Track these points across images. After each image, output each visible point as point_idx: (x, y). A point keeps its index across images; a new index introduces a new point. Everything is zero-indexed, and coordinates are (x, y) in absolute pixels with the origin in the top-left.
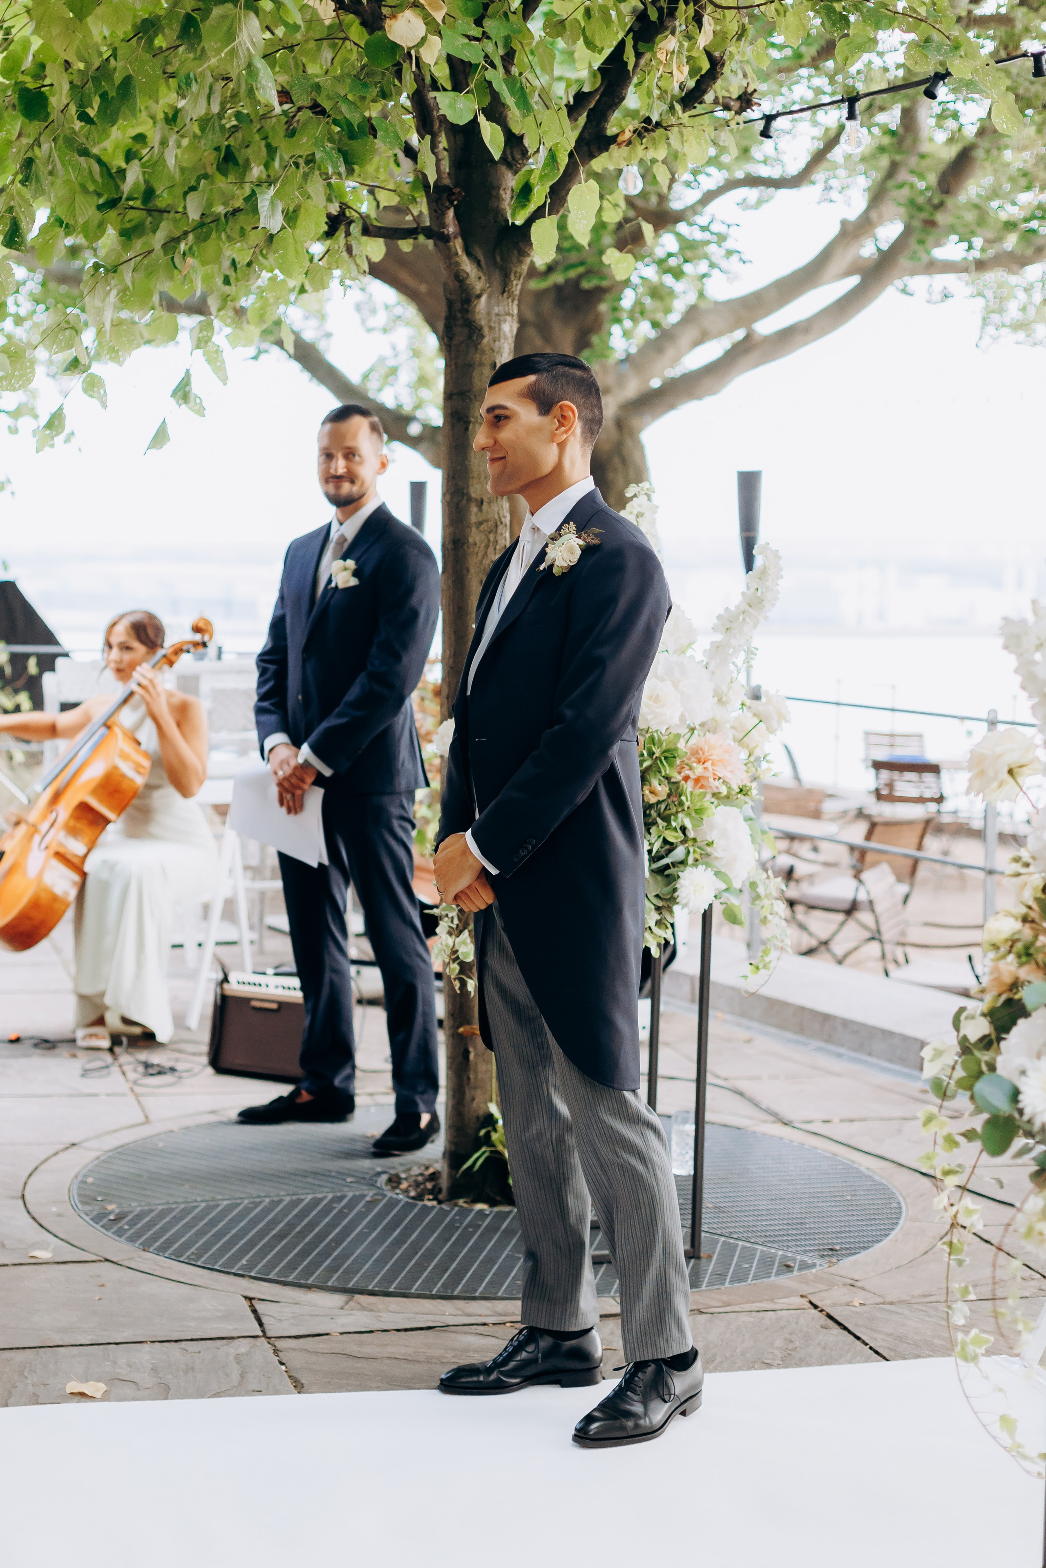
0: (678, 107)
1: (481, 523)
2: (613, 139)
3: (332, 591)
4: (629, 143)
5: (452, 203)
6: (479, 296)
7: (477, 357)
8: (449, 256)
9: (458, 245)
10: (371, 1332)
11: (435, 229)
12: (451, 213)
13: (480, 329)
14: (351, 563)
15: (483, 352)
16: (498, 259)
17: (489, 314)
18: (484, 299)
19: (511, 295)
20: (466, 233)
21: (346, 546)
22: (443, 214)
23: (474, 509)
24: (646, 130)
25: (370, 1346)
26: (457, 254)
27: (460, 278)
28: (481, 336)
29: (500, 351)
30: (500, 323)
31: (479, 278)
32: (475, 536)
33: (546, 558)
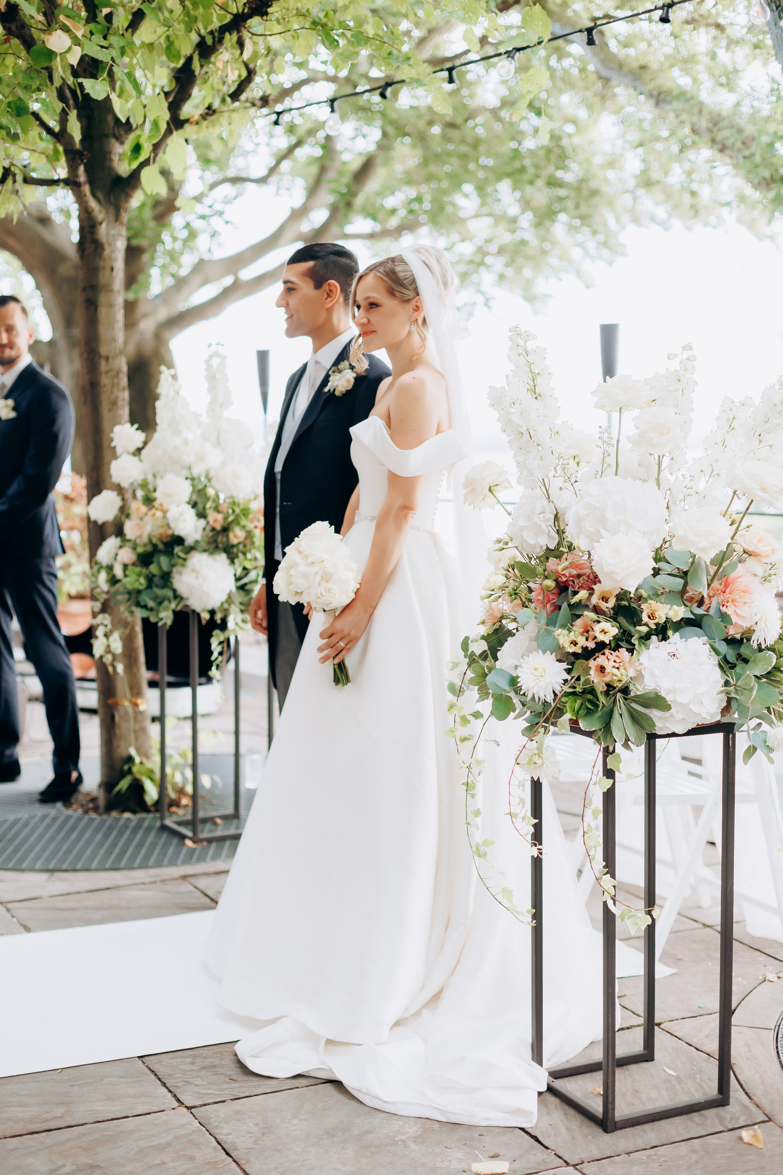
0: (229, 100)
1: (107, 372)
2: (187, 121)
4: (197, 123)
5: (82, 161)
6: (101, 223)
7: (101, 263)
8: (81, 196)
9: (86, 189)
10: (69, 894)
11: (72, 178)
12: (82, 168)
13: (102, 245)
14: (11, 402)
15: (105, 260)
16: (112, 199)
18: (104, 225)
19: (121, 223)
20: (91, 181)
21: (6, 390)
22: (77, 169)
23: (103, 363)
24: (207, 114)
25: (70, 902)
26: (85, 195)
27: (88, 211)
28: (103, 249)
29: (115, 260)
30: (115, 241)
31: (100, 212)
32: (105, 380)
33: (329, 384)
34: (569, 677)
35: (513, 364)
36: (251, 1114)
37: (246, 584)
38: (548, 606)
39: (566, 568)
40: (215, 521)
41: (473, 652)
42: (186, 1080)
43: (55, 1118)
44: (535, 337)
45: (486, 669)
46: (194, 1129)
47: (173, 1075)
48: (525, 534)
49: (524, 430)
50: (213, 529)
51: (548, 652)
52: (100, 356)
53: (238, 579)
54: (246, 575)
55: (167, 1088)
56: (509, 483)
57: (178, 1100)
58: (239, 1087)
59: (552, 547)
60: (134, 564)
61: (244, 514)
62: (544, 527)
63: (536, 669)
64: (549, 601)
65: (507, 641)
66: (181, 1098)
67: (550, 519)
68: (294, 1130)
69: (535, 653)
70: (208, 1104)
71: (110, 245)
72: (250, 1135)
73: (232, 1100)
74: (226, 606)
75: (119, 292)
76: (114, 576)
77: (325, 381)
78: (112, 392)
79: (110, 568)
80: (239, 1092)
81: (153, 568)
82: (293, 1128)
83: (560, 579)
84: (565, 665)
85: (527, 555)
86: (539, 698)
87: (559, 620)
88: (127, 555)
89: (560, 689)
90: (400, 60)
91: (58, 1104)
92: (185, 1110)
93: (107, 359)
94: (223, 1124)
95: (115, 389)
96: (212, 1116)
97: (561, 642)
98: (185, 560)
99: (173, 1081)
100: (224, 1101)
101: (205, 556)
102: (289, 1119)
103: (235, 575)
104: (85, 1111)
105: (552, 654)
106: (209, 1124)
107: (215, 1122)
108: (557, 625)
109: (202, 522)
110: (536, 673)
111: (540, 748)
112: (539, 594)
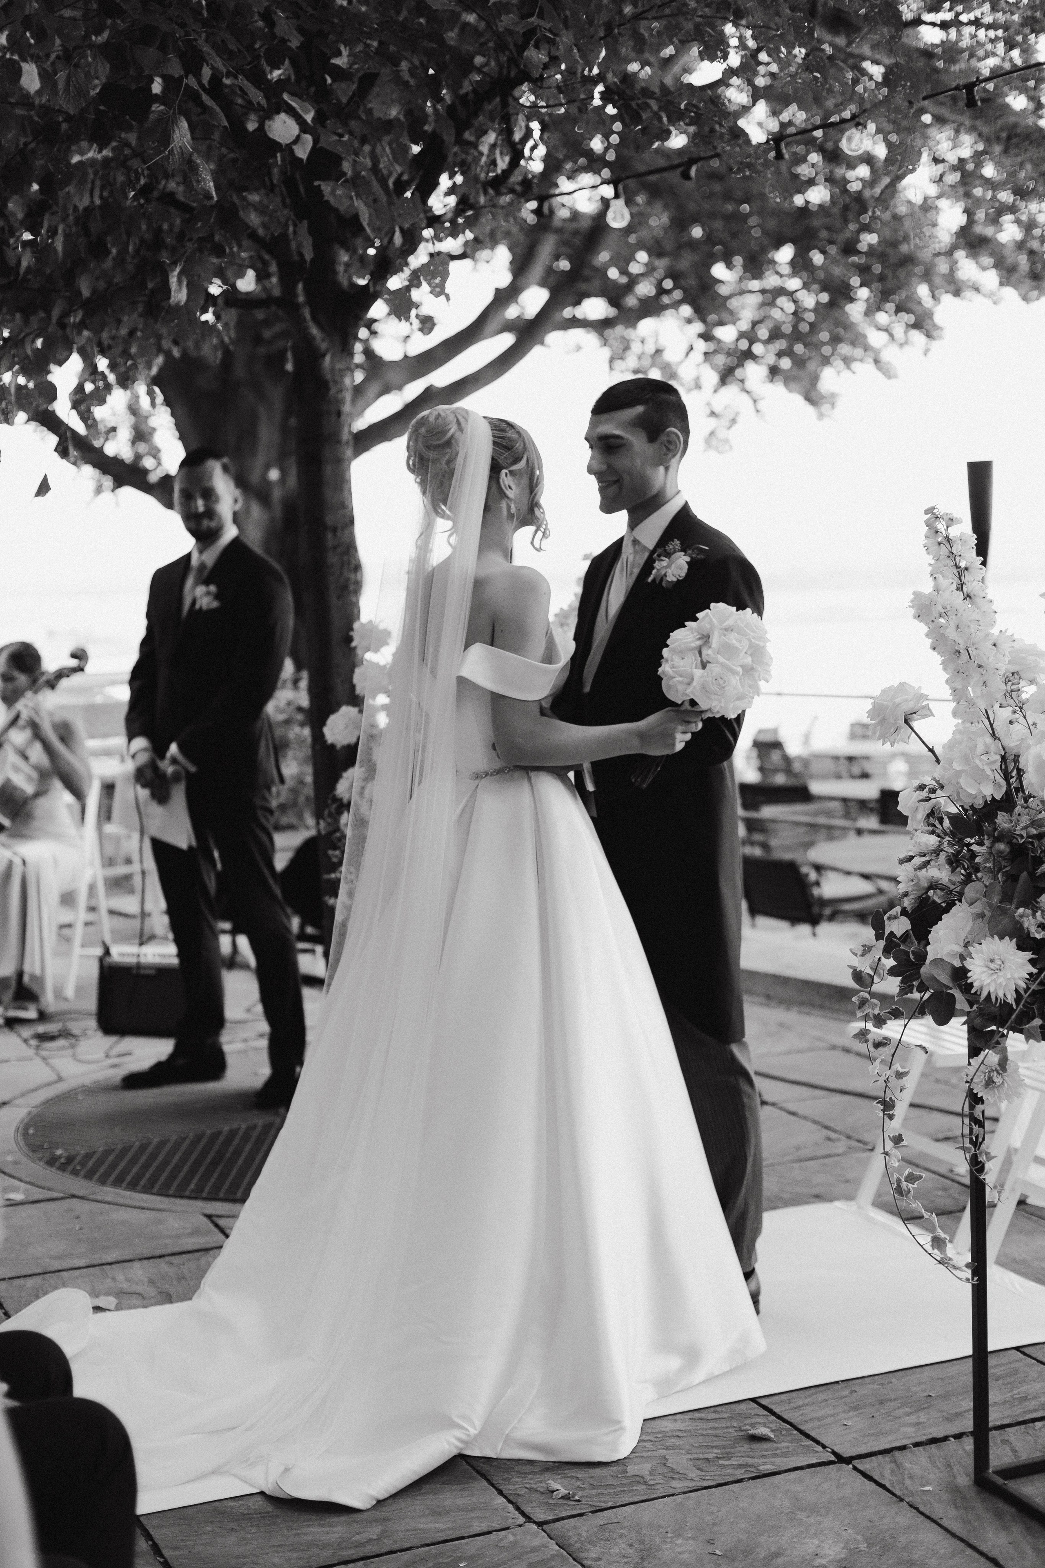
1: (335, 548)
3: (196, 613)
5: (301, 278)
6: (324, 355)
7: (325, 407)
8: (299, 321)
9: (307, 313)
11: (287, 299)
12: (300, 286)
14: (213, 588)
15: (329, 403)
16: (338, 323)
17: (332, 369)
18: (328, 358)
20: (309, 302)
21: (206, 573)
22: (295, 286)
23: (330, 536)
26: (305, 320)
27: (308, 340)
28: (328, 389)
29: (343, 401)
30: (342, 377)
31: (323, 340)
33: (654, 572)
34: (1035, 971)
35: (931, 557)
36: (622, 1531)
38: (1000, 876)
39: (1025, 828)
41: (892, 933)
42: (528, 1486)
43: (370, 1541)
44: (959, 521)
45: (911, 955)
46: (552, 1553)
47: (510, 1479)
48: (962, 782)
49: (961, 648)
51: (1007, 938)
52: (326, 528)
55: (505, 1497)
56: (930, 710)
57: (523, 1513)
58: (598, 1495)
59: (998, 797)
62: (989, 772)
63: (992, 961)
64: (1000, 870)
65: (941, 919)
66: (527, 1510)
67: (994, 762)
68: (680, 1553)
69: (989, 939)
70: (563, 1519)
71: (336, 382)
72: (626, 1560)
73: (592, 1512)
75: (348, 442)
77: (648, 566)
78: (341, 573)
80: (600, 1501)
82: (678, 1550)
83: (1014, 841)
84: (1028, 955)
85: (962, 807)
86: (997, 999)
87: (1016, 894)
89: (1024, 986)
90: (725, 140)
91: (370, 1522)
92: (534, 1526)
93: (335, 530)
94: (589, 1546)
95: (345, 570)
96: (570, 1534)
97: (1026, 925)
99: (512, 1487)
100: (581, 1515)
102: (672, 1538)
104: (408, 1530)
105: (1011, 940)
106: (570, 1545)
107: (576, 1542)
108: (1015, 901)
110: (992, 966)
111: (1003, 1063)
112: (986, 861)
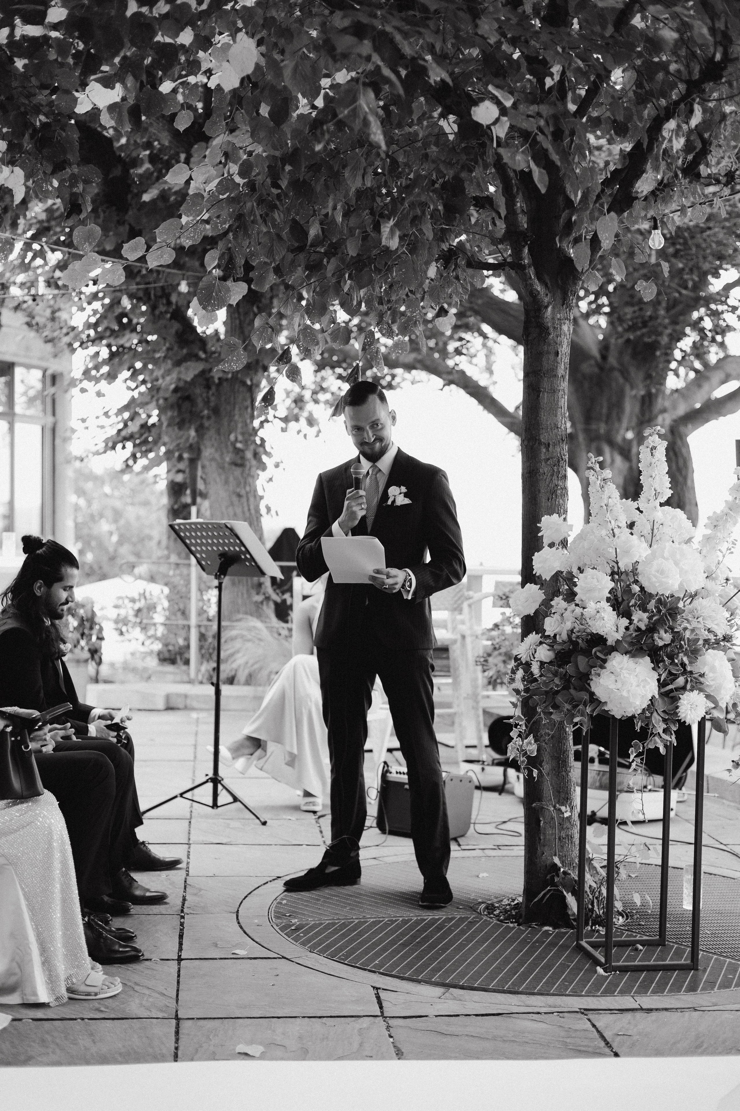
0: (681, 175)
2: (637, 198)
4: (647, 200)
5: (527, 242)
6: (546, 307)
7: (546, 348)
8: (525, 279)
9: (531, 272)
10: (458, 1015)
11: (516, 261)
12: (526, 250)
13: (548, 328)
15: (549, 345)
16: (560, 282)
17: (553, 318)
18: (550, 309)
20: (537, 264)
22: (521, 251)
25: (455, 1026)
27: (533, 294)
28: (548, 333)
29: (561, 344)
30: (560, 324)
31: (546, 296)
32: (544, 468)
37: (671, 691)
40: (640, 620)
50: (638, 629)
52: (540, 443)
53: (661, 684)
54: (673, 681)
60: (551, 663)
61: (670, 614)
71: (555, 329)
74: (648, 714)
75: (563, 376)
76: (532, 674)
79: (527, 666)
81: (569, 668)
88: (544, 654)
93: (547, 446)
95: (555, 477)
98: (605, 661)
101: (626, 658)
103: (659, 680)
109: (624, 622)
